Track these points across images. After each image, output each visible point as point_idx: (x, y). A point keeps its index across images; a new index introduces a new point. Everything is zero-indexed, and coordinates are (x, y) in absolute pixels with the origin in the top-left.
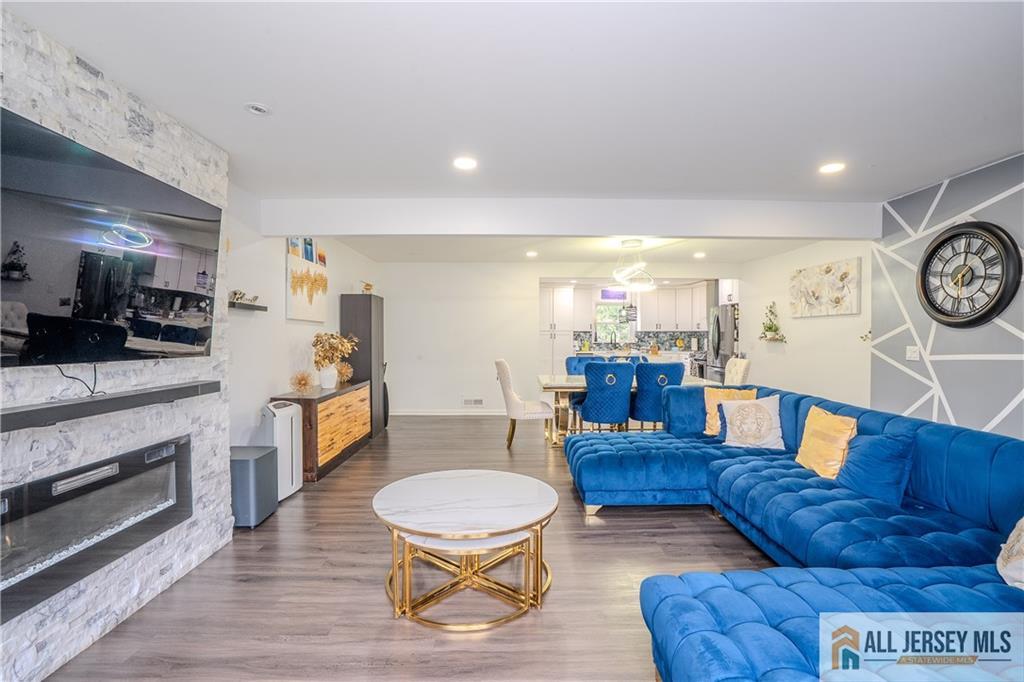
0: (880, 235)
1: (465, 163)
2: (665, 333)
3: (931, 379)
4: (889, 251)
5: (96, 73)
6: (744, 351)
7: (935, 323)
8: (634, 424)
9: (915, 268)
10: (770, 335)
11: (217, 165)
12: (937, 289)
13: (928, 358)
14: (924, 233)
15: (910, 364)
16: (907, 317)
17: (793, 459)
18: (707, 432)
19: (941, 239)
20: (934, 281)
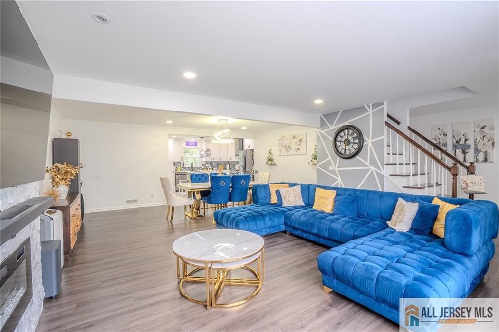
0: (319, 126)
1: (190, 75)
2: (215, 162)
3: (337, 177)
4: (322, 132)
6: (257, 169)
7: (338, 157)
8: (229, 203)
9: (332, 139)
10: (270, 162)
12: (339, 146)
13: (336, 169)
14: (334, 127)
15: (331, 172)
16: (330, 156)
17: (312, 208)
18: (272, 202)
19: (341, 129)
20: (338, 144)
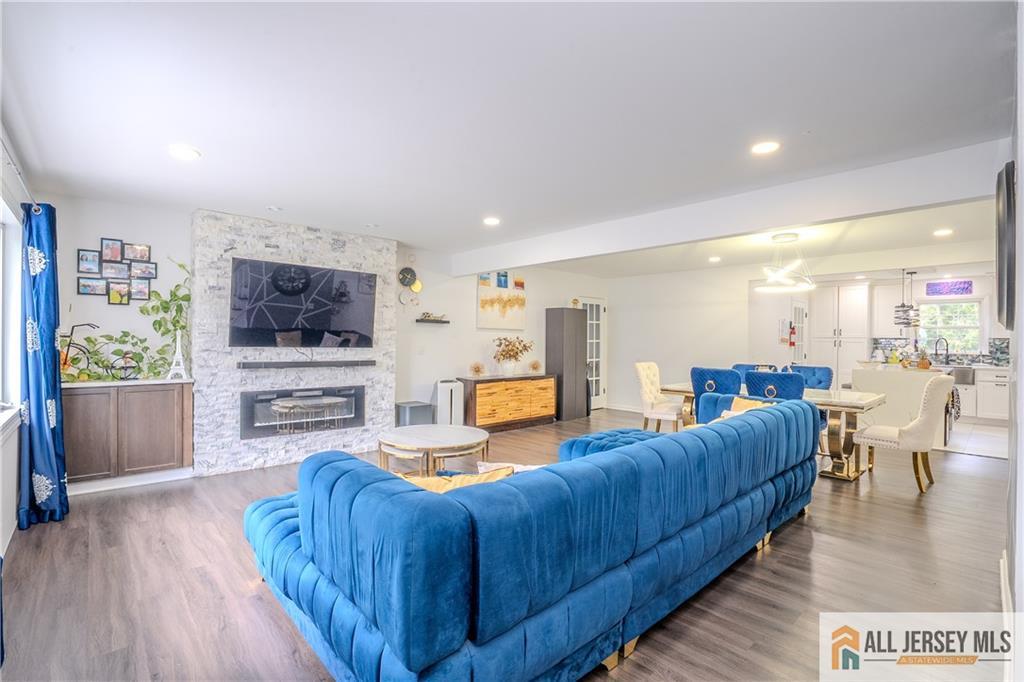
1: (491, 221)
5: (315, 230)
11: (388, 249)
